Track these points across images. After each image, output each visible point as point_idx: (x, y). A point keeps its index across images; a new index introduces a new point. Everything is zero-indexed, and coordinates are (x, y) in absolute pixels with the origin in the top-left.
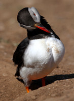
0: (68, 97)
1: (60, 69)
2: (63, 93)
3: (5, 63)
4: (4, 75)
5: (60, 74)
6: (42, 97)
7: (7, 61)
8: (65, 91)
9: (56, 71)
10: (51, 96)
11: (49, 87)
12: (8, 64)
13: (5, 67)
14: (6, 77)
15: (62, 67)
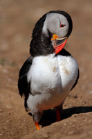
0: (89, 136)
1: (78, 99)
2: (82, 130)
3: (10, 92)
4: (8, 107)
5: (79, 106)
6: (56, 135)
7: (11, 89)
8: (85, 127)
9: (74, 102)
10: (67, 134)
11: (64, 122)
12: (13, 93)
13: (10, 96)
14: (11, 109)
15: (81, 97)
